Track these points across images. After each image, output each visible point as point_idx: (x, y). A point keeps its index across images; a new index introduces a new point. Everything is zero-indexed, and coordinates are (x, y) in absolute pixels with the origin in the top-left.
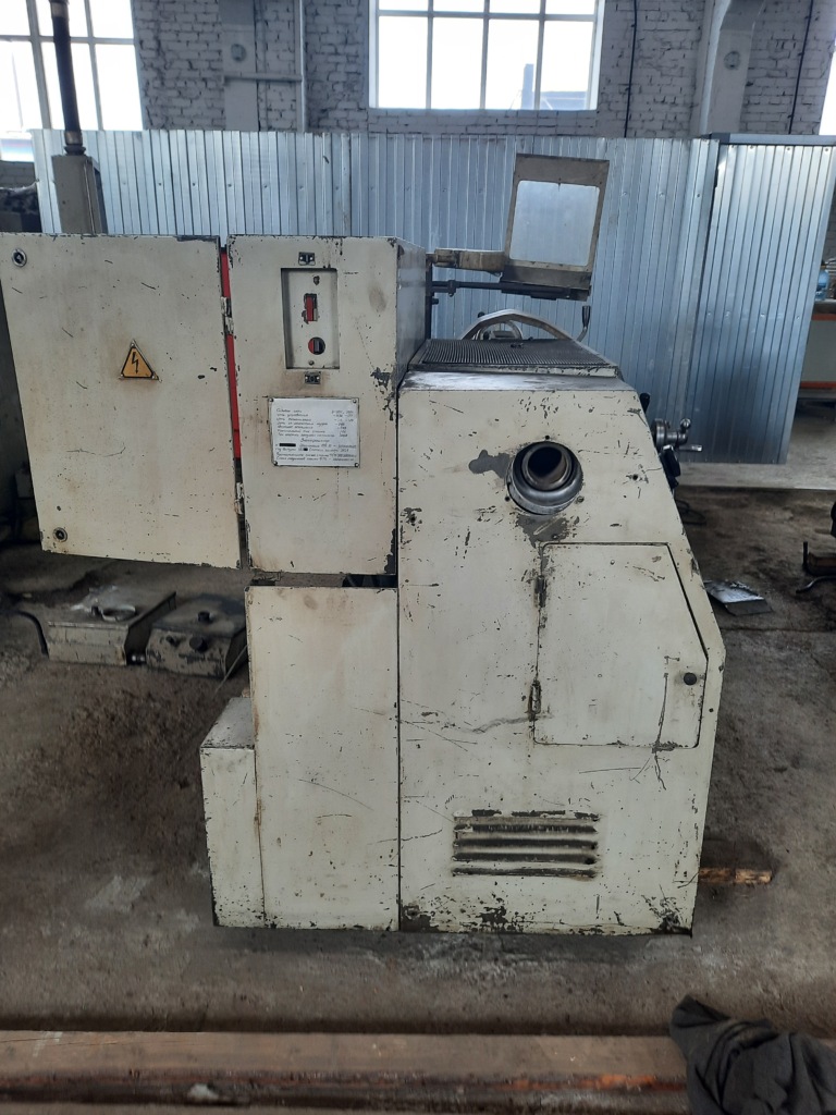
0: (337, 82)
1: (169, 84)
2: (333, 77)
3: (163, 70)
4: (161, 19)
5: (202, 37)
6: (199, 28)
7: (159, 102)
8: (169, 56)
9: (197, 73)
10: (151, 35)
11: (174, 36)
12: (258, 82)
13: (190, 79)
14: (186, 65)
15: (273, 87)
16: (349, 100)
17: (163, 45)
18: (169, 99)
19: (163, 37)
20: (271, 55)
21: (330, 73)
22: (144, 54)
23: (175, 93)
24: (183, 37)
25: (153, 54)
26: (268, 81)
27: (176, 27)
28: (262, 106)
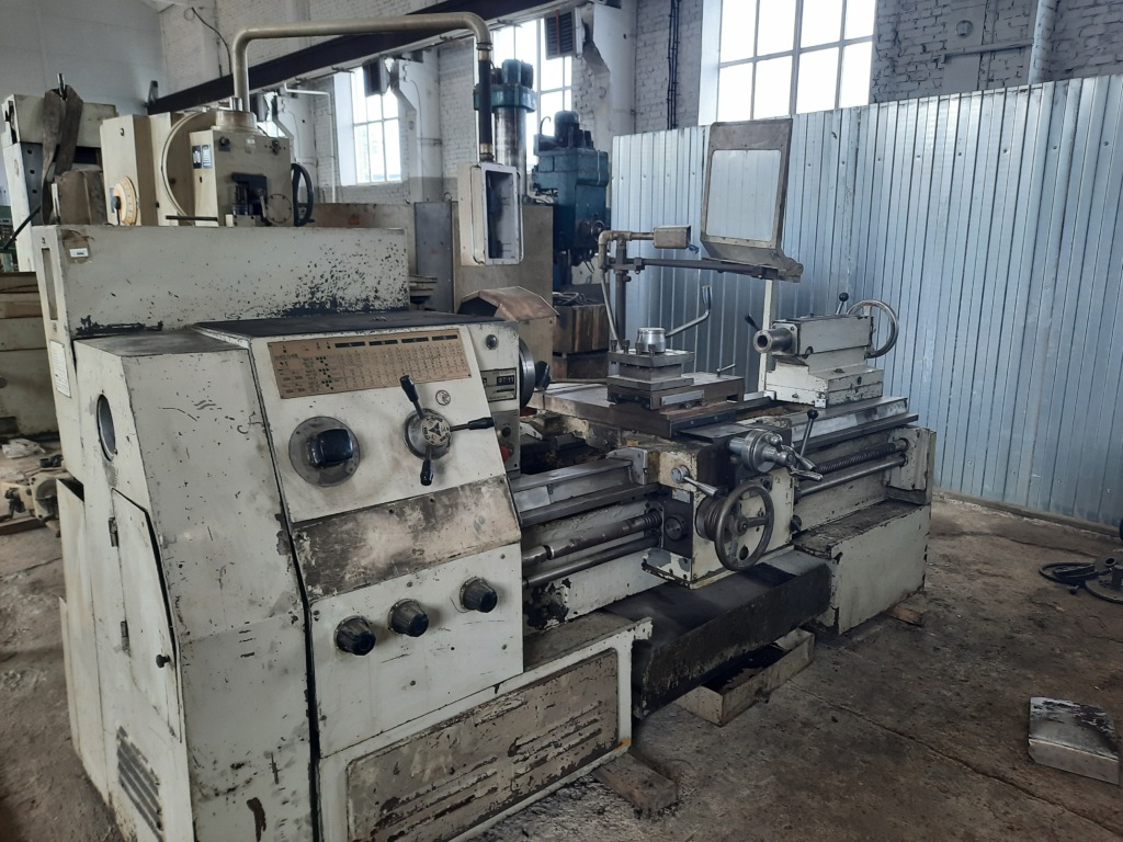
0: (1091, 37)
1: (899, 70)
2: (1087, 32)
3: (896, 58)
4: (903, 11)
5: (940, 20)
6: (937, 12)
7: (888, 89)
8: (904, 44)
9: (930, 55)
10: (889, 28)
11: (912, 25)
12: (982, 54)
13: (921, 62)
14: (920, 49)
15: (998, 57)
16: (1104, 54)
17: (901, 36)
18: (898, 84)
19: (902, 27)
20: (1002, 24)
21: (1084, 27)
22: (880, 47)
23: (904, 78)
24: (921, 24)
25: (889, 45)
26: (993, 52)
27: (915, 16)
28: (984, 77)
